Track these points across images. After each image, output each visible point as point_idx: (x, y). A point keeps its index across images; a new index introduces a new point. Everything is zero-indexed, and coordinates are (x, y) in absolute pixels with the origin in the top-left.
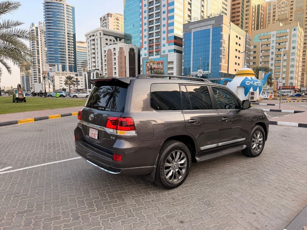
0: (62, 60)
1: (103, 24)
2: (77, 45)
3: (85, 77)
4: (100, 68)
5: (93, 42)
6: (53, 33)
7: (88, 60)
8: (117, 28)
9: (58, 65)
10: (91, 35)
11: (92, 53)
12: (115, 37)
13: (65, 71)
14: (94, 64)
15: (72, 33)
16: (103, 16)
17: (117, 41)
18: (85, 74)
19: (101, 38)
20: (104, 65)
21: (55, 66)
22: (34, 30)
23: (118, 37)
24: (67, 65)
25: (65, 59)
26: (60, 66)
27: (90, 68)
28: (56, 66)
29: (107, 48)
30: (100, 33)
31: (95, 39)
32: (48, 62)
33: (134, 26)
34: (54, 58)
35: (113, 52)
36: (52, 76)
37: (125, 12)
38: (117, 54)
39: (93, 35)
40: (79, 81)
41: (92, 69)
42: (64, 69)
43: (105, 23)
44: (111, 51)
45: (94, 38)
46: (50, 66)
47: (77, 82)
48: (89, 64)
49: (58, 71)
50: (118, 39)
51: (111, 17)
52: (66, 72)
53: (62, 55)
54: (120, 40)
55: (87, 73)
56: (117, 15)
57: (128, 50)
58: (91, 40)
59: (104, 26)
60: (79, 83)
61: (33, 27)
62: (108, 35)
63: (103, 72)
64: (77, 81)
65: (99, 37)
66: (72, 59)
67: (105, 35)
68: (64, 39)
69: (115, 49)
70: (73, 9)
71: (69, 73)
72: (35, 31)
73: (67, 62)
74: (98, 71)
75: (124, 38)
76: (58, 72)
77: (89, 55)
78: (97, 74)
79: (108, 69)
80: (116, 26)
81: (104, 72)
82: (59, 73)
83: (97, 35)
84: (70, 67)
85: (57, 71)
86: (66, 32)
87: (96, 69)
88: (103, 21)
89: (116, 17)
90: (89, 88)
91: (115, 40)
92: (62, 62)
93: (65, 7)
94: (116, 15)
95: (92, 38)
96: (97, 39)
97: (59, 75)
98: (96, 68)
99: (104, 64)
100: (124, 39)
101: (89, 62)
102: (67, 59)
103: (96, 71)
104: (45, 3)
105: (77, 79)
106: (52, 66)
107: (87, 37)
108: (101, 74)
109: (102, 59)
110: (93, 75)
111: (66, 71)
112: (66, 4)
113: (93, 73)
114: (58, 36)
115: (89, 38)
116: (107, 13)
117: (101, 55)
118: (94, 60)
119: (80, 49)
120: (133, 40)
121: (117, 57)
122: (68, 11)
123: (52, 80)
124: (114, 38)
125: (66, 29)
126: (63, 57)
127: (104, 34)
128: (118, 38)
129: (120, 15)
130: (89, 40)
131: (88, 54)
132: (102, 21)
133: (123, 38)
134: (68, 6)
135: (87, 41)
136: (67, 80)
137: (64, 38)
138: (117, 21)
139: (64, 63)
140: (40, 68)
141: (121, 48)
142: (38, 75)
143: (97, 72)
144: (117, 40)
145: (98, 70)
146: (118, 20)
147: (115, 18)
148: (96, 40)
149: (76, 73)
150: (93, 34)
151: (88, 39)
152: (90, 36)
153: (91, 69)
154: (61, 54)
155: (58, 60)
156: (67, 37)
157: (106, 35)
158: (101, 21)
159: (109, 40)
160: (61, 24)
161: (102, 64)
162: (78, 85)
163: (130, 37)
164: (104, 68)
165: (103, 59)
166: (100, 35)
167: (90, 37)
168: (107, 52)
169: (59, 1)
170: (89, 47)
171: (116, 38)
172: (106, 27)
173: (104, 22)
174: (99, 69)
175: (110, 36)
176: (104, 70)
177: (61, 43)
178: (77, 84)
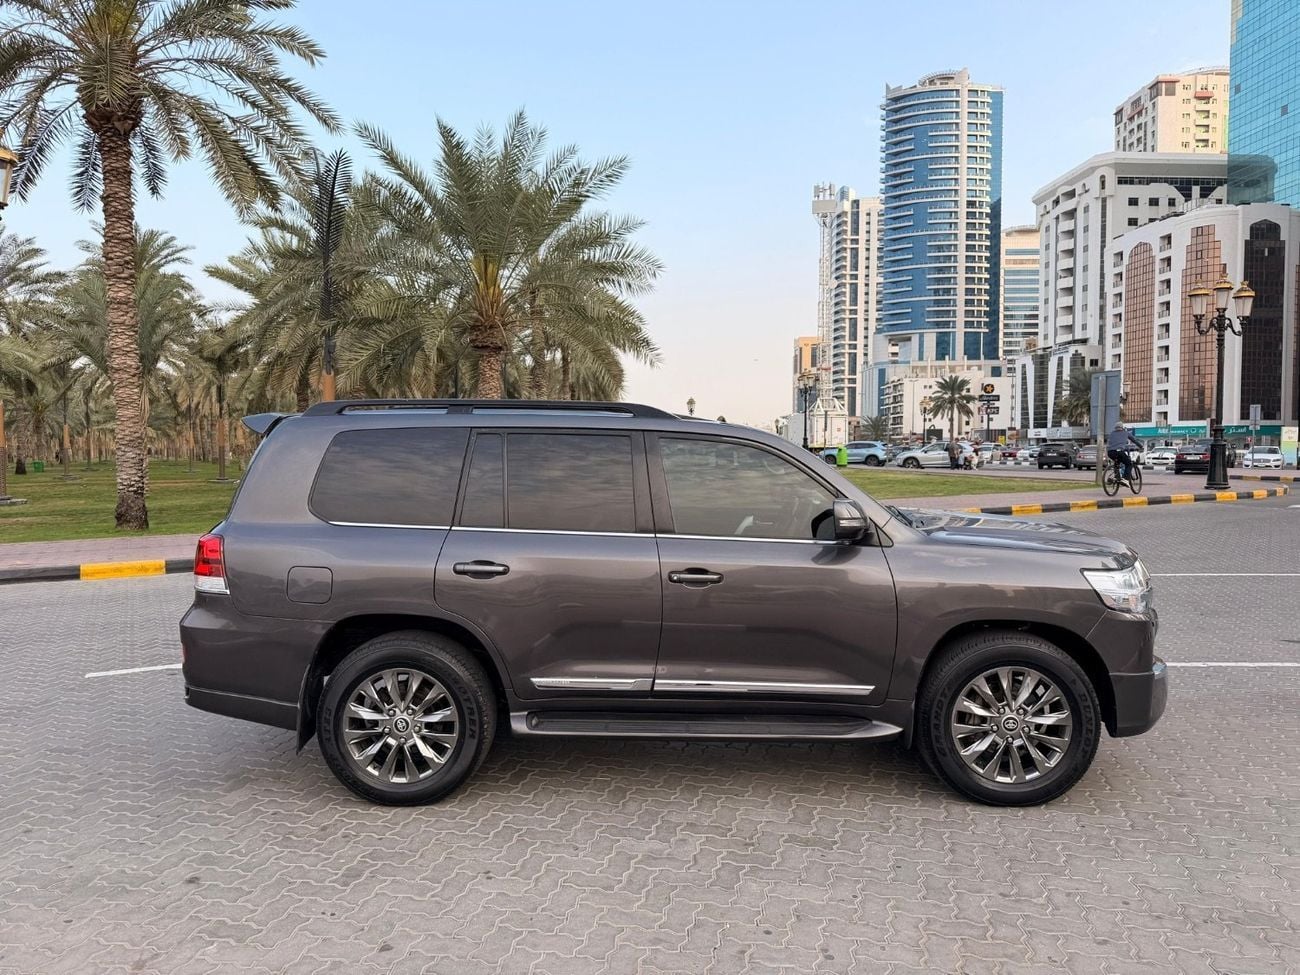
0: (938, 313)
1: (1127, 133)
2: (1006, 243)
3: (1024, 379)
4: (1092, 334)
5: (1066, 225)
6: (912, 213)
7: (1041, 304)
8: (1198, 141)
9: (921, 336)
10: (1059, 193)
11: (1060, 273)
12: (1176, 183)
13: (947, 357)
14: (1065, 320)
15: (988, 199)
16: (1130, 98)
17: (1186, 201)
18: (1024, 366)
19: (1104, 200)
20: (1110, 320)
21: (909, 339)
22: (845, 213)
23: (1196, 182)
24: (960, 331)
25: (950, 311)
26: (930, 339)
27: (1046, 337)
28: (915, 339)
29: (1131, 239)
30: (1103, 177)
31: (1075, 210)
32: (885, 329)
33: (1285, 111)
34: (910, 310)
35: (1159, 255)
36: (893, 382)
37: (1236, 54)
38: (1180, 262)
39: (1071, 194)
40: (998, 396)
41: (1058, 341)
42: (943, 349)
43: (1139, 127)
44: (1151, 250)
45: (1073, 207)
46: (894, 341)
47: (988, 401)
48: (1046, 319)
49: (921, 358)
50: (1196, 190)
51: (1171, 92)
52: (953, 363)
53: (941, 293)
54: (1205, 194)
55: (1032, 362)
56: (1202, 81)
57: (1243, 234)
58: (1057, 218)
59: (1131, 144)
60: (997, 404)
61: (845, 201)
62: (1140, 183)
63: (1103, 352)
64: (989, 397)
65: (1097, 198)
66: (979, 305)
67: (1126, 182)
68: (950, 230)
69: (1168, 238)
70: (997, 97)
71: (963, 366)
72: (849, 215)
73: (961, 319)
74: (1081, 349)
75: (1226, 181)
76: (921, 364)
77: (1047, 284)
78: (1076, 360)
79: (1131, 336)
80: (1193, 129)
81: (1110, 352)
82: (924, 369)
83: (1086, 191)
84: (971, 339)
85: (917, 358)
86: (963, 199)
87: (1077, 338)
88: (1131, 119)
89: (1199, 89)
90: (1035, 427)
91: (1179, 198)
92: (938, 324)
93: (965, 98)
94: (1199, 77)
95: (1067, 205)
96: (1086, 209)
97: (924, 374)
98: (1073, 336)
99: (1110, 312)
100: (1225, 186)
101: (1046, 310)
102: (961, 308)
103: (1072, 349)
104: (887, 105)
105: (989, 389)
106: (900, 344)
107: (1043, 205)
108: (1096, 361)
109: (1102, 295)
110: (1060, 364)
111: (954, 359)
112: (967, 89)
113: (1061, 359)
114: (929, 222)
115: (1049, 208)
116: (1150, 81)
117: (1102, 276)
118: (1066, 301)
119: (1022, 262)
120: (1279, 183)
121: (1176, 275)
122: (974, 115)
123: (895, 397)
124: (1172, 187)
125: (963, 187)
126: (944, 303)
127: (1121, 181)
128: (1193, 183)
129: (1217, 74)
130: (1049, 220)
131: (1042, 278)
132: (1125, 119)
133: (1220, 183)
134: (977, 91)
135: (1041, 222)
136: (940, 394)
137: (951, 224)
138: (1202, 106)
139: (946, 324)
140: (855, 354)
141: (1199, 232)
142: (846, 381)
143: (1076, 354)
144: (1188, 197)
145: (1084, 341)
146: (1209, 98)
147: (1190, 94)
148: (1080, 213)
149: (995, 363)
150: (1070, 189)
151: (1048, 213)
152: (1055, 198)
153: (1050, 343)
154: (936, 292)
155: (923, 315)
156: (963, 221)
157: (1131, 181)
158: (1122, 125)
159: (1143, 202)
160: (943, 171)
161: (1102, 316)
162: (994, 413)
163: (1261, 167)
164: (1110, 332)
165: (1110, 291)
166: (1103, 187)
167: (1057, 202)
168: (1131, 257)
169: (941, 84)
170: (1047, 247)
171: (1185, 188)
172: (1141, 146)
173: (1134, 125)
174: (1088, 336)
175: (1152, 184)
176: (1109, 340)
177: (940, 248)
178: (988, 407)
